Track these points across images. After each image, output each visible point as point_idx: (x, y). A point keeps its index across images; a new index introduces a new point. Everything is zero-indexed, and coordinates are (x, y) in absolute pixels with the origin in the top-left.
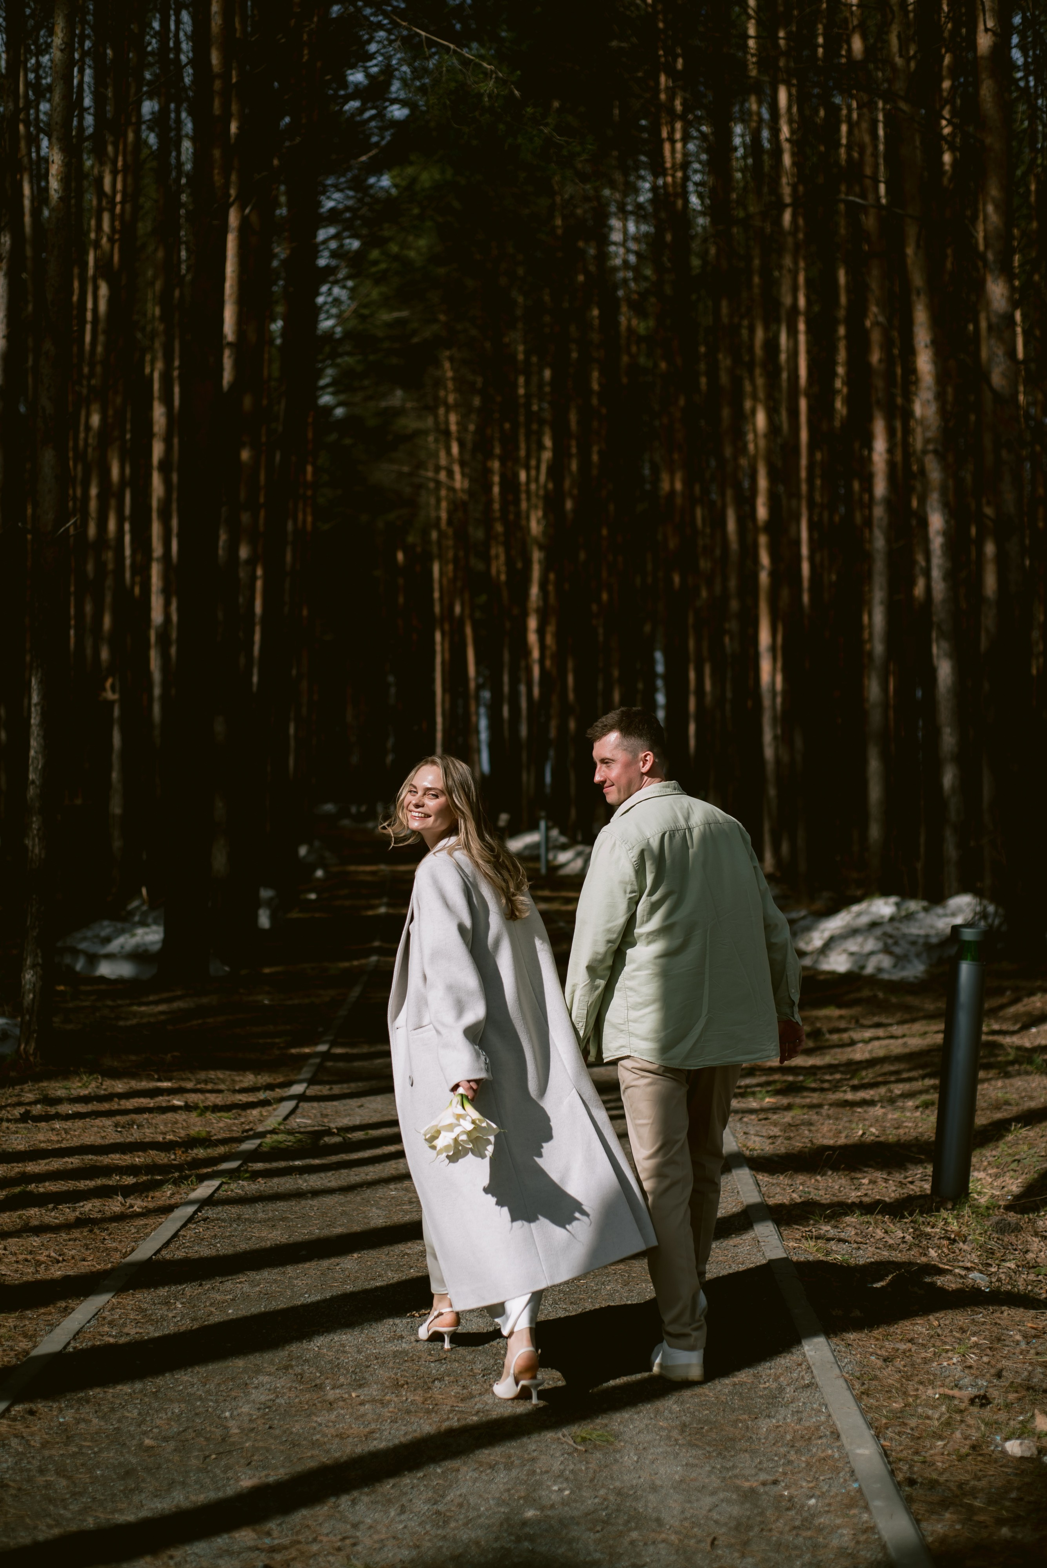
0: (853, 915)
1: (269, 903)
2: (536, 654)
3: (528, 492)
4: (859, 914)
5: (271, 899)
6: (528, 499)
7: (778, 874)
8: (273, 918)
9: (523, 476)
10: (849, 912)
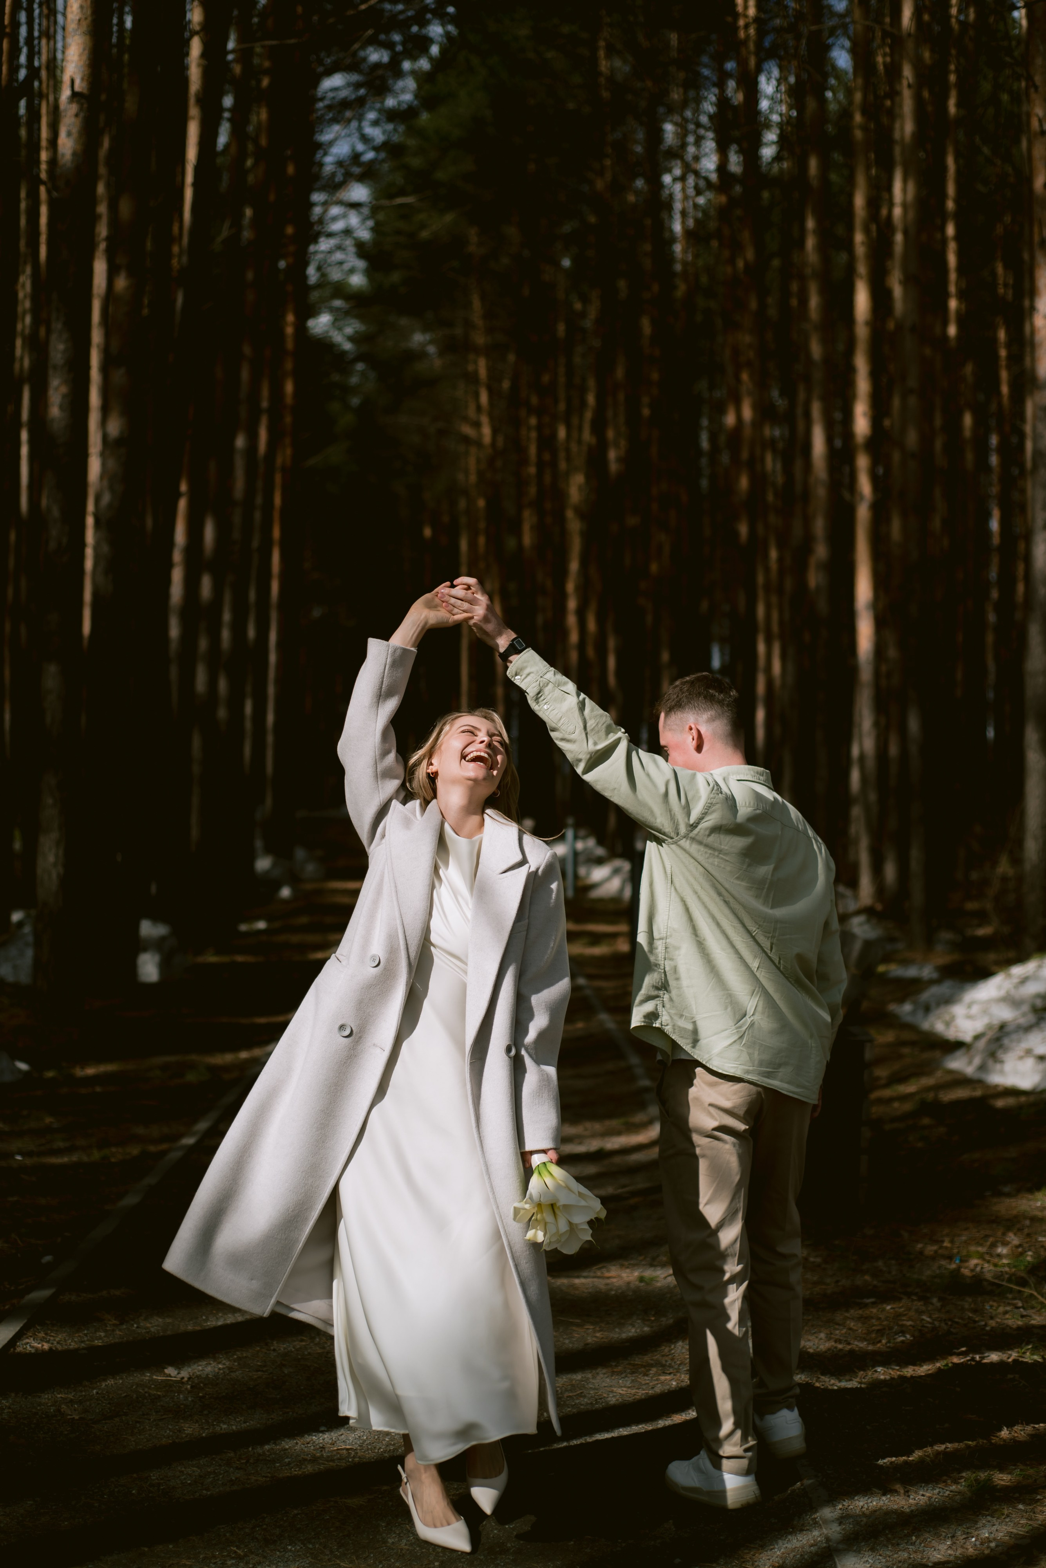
0: (1016, 981)
1: (158, 945)
2: (574, 637)
3: (568, 450)
4: (1024, 980)
5: (163, 939)
6: (568, 459)
7: (879, 907)
8: (164, 966)
9: (562, 433)
10: (1009, 976)
